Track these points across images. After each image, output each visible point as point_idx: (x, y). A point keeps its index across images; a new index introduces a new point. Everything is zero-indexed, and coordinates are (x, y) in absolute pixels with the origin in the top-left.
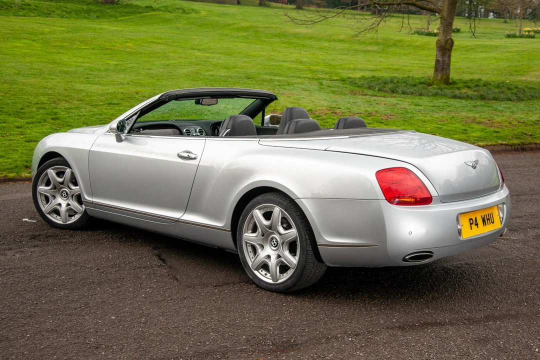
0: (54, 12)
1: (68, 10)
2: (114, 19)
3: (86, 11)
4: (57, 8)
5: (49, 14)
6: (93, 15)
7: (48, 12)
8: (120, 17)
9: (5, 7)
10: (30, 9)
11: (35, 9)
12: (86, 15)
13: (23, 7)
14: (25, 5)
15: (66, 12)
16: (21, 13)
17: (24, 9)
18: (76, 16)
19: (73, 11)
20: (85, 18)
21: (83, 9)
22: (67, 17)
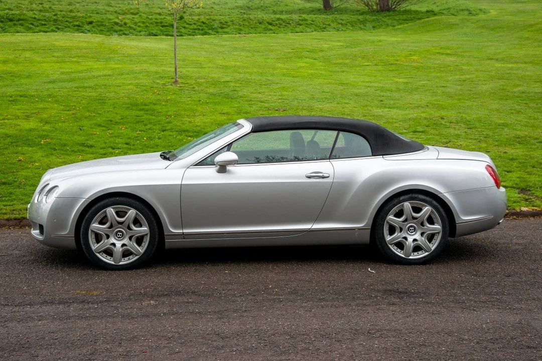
0: (329, 25)
1: (343, 22)
2: (391, 28)
3: (362, 21)
4: (333, 21)
5: (324, 28)
6: (369, 25)
7: (324, 26)
8: (398, 25)
9: (284, 24)
10: (307, 24)
11: (312, 24)
12: (362, 26)
13: (301, 22)
14: (302, 20)
15: (342, 24)
16: (298, 29)
17: (301, 25)
18: (351, 28)
19: (349, 22)
20: (361, 29)
21: (359, 20)
22: (342, 30)
